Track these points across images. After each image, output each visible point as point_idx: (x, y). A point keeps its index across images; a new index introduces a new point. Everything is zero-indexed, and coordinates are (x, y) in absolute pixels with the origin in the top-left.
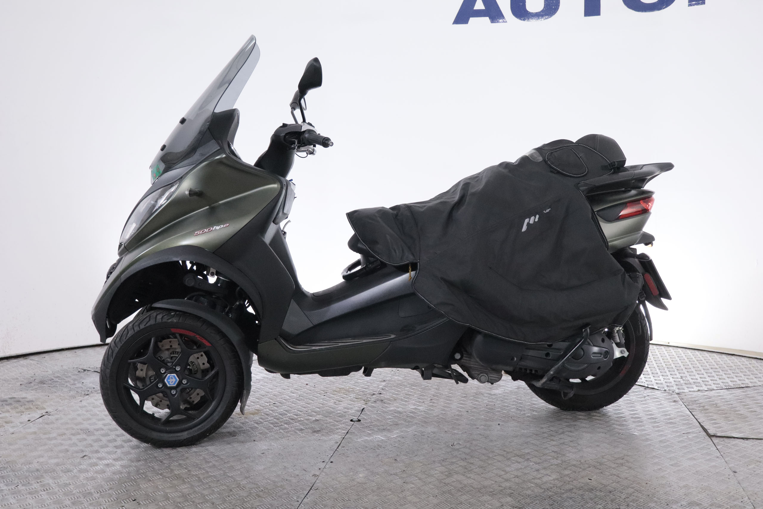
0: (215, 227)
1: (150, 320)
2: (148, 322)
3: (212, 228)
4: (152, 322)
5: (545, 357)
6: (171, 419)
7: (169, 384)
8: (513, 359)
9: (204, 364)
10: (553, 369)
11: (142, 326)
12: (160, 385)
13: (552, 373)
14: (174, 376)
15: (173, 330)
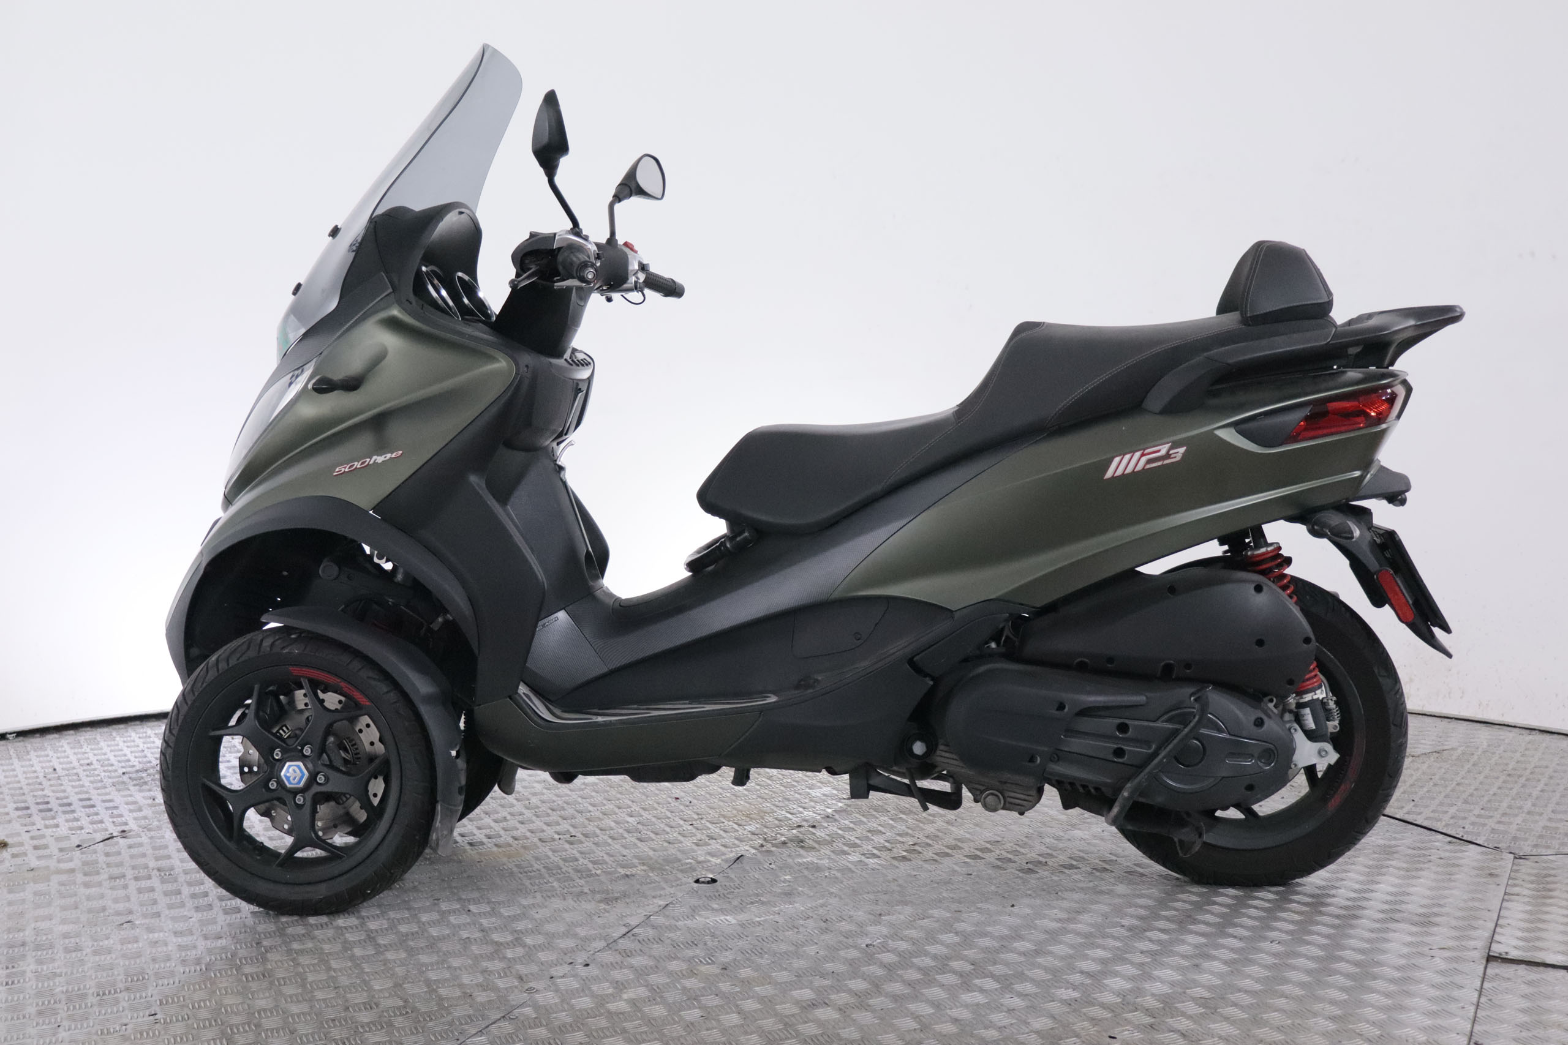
0: (374, 457)
1: (248, 648)
2: (244, 654)
3: (368, 460)
4: (252, 653)
5: (1111, 757)
6: (299, 854)
7: (290, 783)
8: (1032, 759)
9: (372, 744)
10: (1129, 785)
11: (233, 662)
12: (273, 785)
13: (1126, 794)
14: (298, 767)
15: (295, 671)
